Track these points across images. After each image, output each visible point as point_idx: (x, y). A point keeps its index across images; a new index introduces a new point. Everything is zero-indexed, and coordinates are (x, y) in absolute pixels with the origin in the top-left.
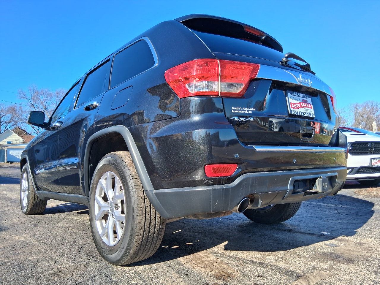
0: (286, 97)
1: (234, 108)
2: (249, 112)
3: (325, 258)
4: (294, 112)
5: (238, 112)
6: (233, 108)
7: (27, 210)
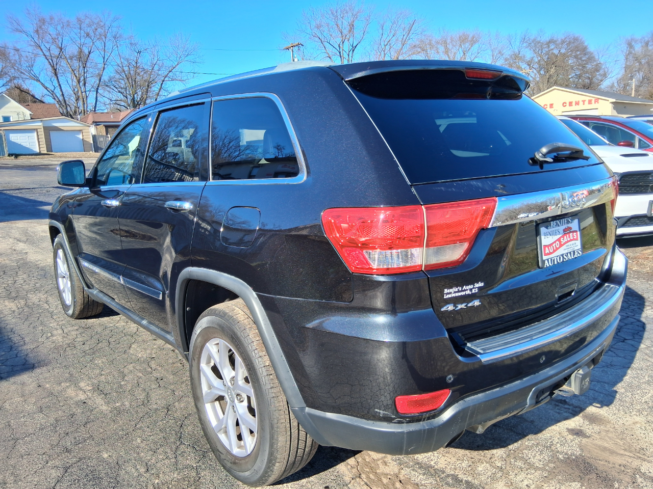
0: (537, 236)
1: (449, 290)
2: (473, 291)
3: (569, 473)
4: (548, 263)
5: (453, 295)
6: (446, 291)
7: (74, 311)
